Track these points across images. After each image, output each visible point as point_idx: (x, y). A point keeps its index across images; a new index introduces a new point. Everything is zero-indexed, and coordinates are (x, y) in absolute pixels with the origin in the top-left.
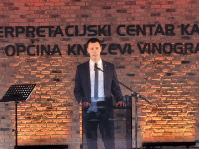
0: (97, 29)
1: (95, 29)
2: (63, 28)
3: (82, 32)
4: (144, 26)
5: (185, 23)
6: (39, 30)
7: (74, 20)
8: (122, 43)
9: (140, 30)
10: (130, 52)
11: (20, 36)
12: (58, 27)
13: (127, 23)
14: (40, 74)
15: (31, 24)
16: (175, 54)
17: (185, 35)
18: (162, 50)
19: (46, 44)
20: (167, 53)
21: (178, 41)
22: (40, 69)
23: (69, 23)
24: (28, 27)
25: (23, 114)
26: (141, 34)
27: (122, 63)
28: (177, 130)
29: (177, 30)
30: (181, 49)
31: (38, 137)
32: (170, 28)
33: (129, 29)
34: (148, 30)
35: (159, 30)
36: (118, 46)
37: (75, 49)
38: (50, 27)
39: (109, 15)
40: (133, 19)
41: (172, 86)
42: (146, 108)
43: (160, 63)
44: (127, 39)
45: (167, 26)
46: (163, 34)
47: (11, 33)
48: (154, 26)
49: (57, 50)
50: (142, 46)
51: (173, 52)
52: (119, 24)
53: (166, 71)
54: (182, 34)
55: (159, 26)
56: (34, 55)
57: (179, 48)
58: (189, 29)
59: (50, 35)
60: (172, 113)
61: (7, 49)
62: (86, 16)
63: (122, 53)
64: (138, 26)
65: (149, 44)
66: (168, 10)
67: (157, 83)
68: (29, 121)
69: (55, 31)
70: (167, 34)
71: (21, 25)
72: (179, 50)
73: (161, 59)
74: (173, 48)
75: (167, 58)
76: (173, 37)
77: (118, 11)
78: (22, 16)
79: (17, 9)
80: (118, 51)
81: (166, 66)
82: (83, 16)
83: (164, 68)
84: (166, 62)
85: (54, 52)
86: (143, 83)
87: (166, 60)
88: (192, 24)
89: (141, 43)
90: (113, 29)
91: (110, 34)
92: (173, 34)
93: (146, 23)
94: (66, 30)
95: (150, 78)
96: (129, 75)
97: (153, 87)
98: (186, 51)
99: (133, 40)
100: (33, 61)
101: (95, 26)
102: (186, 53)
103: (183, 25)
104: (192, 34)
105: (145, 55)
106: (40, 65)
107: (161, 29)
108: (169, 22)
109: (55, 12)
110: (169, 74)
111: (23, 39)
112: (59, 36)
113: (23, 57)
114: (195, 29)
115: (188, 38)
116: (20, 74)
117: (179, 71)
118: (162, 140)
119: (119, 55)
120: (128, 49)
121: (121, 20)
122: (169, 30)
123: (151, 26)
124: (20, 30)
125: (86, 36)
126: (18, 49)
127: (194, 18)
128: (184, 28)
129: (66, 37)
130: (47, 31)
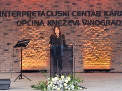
0: (62, 13)
1: (61, 13)
2: (45, 12)
3: (54, 14)
4: (86, 11)
5: (107, 10)
6: (33, 13)
7: (51, 8)
8: (75, 20)
9: (83, 13)
10: (79, 24)
11: (24, 16)
12: (43, 12)
13: (77, 10)
14: (34, 35)
15: (30, 10)
16: (101, 26)
17: (106, 16)
18: (95, 24)
19: (37, 20)
20: (97, 25)
21: (102, 19)
22: (34, 32)
23: (48, 10)
24: (28, 12)
25: (25, 54)
26: (84, 16)
27: (75, 30)
28: (102, 63)
29: (102, 14)
30: (104, 23)
31: (32, 66)
32: (99, 13)
33: (78, 13)
34: (87, 14)
35: (93, 13)
36: (73, 21)
37: (51, 23)
38: (39, 12)
39: (68, 6)
40: (80, 8)
41: (99, 42)
42: (86, 53)
43: (93, 30)
44: (77, 18)
45: (97, 12)
46: (95, 16)
47: (20, 14)
48: (91, 11)
49: (42, 23)
50: (85, 22)
51: (100, 24)
52: (73, 10)
53: (96, 34)
54: (105, 16)
55: (93, 12)
56: (31, 25)
57: (103, 23)
58: (108, 13)
59: (39, 16)
60: (99, 55)
61: (17, 22)
62: (57, 6)
63: (75, 25)
64: (83, 12)
65: (88, 21)
66: (98, 4)
67: (92, 40)
68: (28, 58)
69: (41, 14)
70: (97, 16)
71: (25, 10)
72: (103, 24)
73: (94, 28)
74: (100, 23)
75: (97, 28)
76: (100, 17)
77: (73, 4)
78: (25, 6)
79: (23, 2)
80: (72, 24)
81: (96, 32)
82: (55, 6)
83: (95, 33)
84: (97, 30)
85: (41, 24)
86: (85, 40)
87: (96, 29)
88: (110, 11)
89: (84, 20)
90: (70, 13)
91: (68, 16)
92: (100, 16)
93: (87, 10)
94: (47, 13)
95: (88, 38)
96: (78, 36)
97: (90, 42)
98: (106, 24)
99: (80, 19)
100: (31, 28)
101: (61, 11)
102: (106, 25)
103: (105, 11)
104: (110, 16)
105: (86, 26)
106: (34, 30)
107: (94, 13)
108: (98, 10)
109: (41, 4)
110: (98, 36)
111: (25, 18)
112: (43, 16)
113: (25, 26)
114: (111, 13)
115: (108, 18)
116: (24, 35)
117: (103, 34)
118: (94, 68)
119: (73, 26)
120: (77, 23)
121: (74, 8)
122: (98, 14)
123: (89, 12)
124: (24, 13)
125: (57, 16)
126: (23, 22)
127: (111, 8)
128: (106, 13)
129: (47, 16)
130: (37, 13)
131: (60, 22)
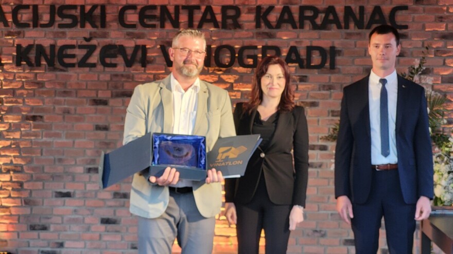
0: (77, 13)
1: (73, 12)
2: (7, 9)
3: (46, 18)
4: (177, 8)
5: (265, 2)
8: (130, 44)
9: (166, 16)
10: (145, 62)
13: (141, 2)
16: (241, 69)
17: (264, 29)
18: (213, 60)
20: (224, 66)
21: (247, 42)
26: (168, 26)
27: (128, 86)
29: (247, 18)
30: (255, 57)
32: (231, 13)
33: (146, 13)
34: (184, 18)
35: (209, 17)
36: (121, 50)
37: (32, 56)
44: (140, 36)
45: (225, 9)
46: (216, 26)
48: (198, 8)
51: (236, 63)
52: (124, 2)
54: (258, 26)
55: (209, 9)
57: (249, 57)
58: (273, 17)
64: (164, 8)
70: (225, 26)
72: (250, 61)
74: (237, 57)
75: (224, 77)
76: (238, 33)
80: (119, 60)
84: (222, 86)
87: (221, 81)
88: (279, 7)
89: (169, 44)
90: (111, 13)
91: (104, 25)
92: (237, 26)
93: (181, 2)
99: (152, 38)
101: (74, 7)
103: (259, 8)
104: (278, 26)
108: (230, 2)
114: (286, 17)
115: (270, 36)
119: (121, 69)
120: (140, 57)
122: (230, 18)
123: (191, 9)
125: (55, 28)
128: (261, 14)
129: (14, 28)
131: (69, 52)
